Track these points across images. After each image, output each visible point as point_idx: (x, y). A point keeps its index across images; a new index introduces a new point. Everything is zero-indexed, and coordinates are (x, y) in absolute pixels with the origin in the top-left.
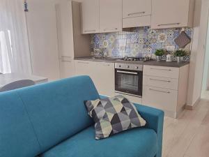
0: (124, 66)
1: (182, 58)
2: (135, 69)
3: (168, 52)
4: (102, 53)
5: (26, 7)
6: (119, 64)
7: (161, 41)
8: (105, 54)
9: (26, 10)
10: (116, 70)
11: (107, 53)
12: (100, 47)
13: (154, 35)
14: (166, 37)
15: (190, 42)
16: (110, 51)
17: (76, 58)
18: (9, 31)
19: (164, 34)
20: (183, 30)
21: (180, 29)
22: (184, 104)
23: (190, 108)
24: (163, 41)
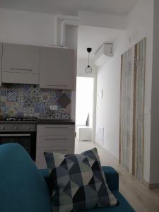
6: (3, 126)
13: (37, 95)
14: (49, 96)
15: (70, 103)
19: (47, 94)
20: (64, 92)
21: (61, 91)
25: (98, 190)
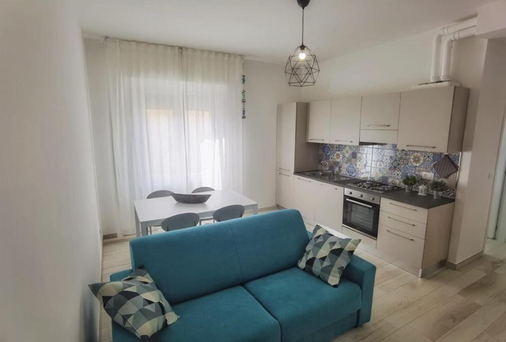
0: (356, 194)
1: (440, 193)
2: (370, 200)
3: (424, 181)
4: (332, 168)
5: (244, 114)
6: (350, 190)
7: (415, 164)
8: (337, 169)
9: (244, 117)
10: (345, 197)
11: (340, 168)
12: (331, 160)
14: (422, 158)
15: (456, 171)
16: (345, 167)
17: (296, 173)
18: (224, 140)
20: (447, 153)
22: (443, 258)
23: (453, 267)
24: (418, 165)
25: (324, 266)
